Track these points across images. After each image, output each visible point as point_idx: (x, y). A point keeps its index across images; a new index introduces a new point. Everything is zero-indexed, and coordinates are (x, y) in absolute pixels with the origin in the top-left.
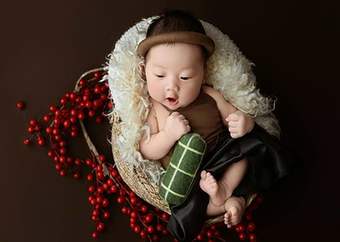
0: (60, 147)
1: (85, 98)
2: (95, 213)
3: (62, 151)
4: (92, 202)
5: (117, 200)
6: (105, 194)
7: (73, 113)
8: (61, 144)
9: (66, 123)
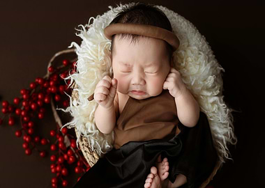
0: (28, 128)
1: (51, 83)
2: (53, 181)
3: (30, 131)
4: (53, 170)
5: (74, 170)
6: (65, 164)
7: (40, 96)
8: (30, 124)
9: (33, 106)
